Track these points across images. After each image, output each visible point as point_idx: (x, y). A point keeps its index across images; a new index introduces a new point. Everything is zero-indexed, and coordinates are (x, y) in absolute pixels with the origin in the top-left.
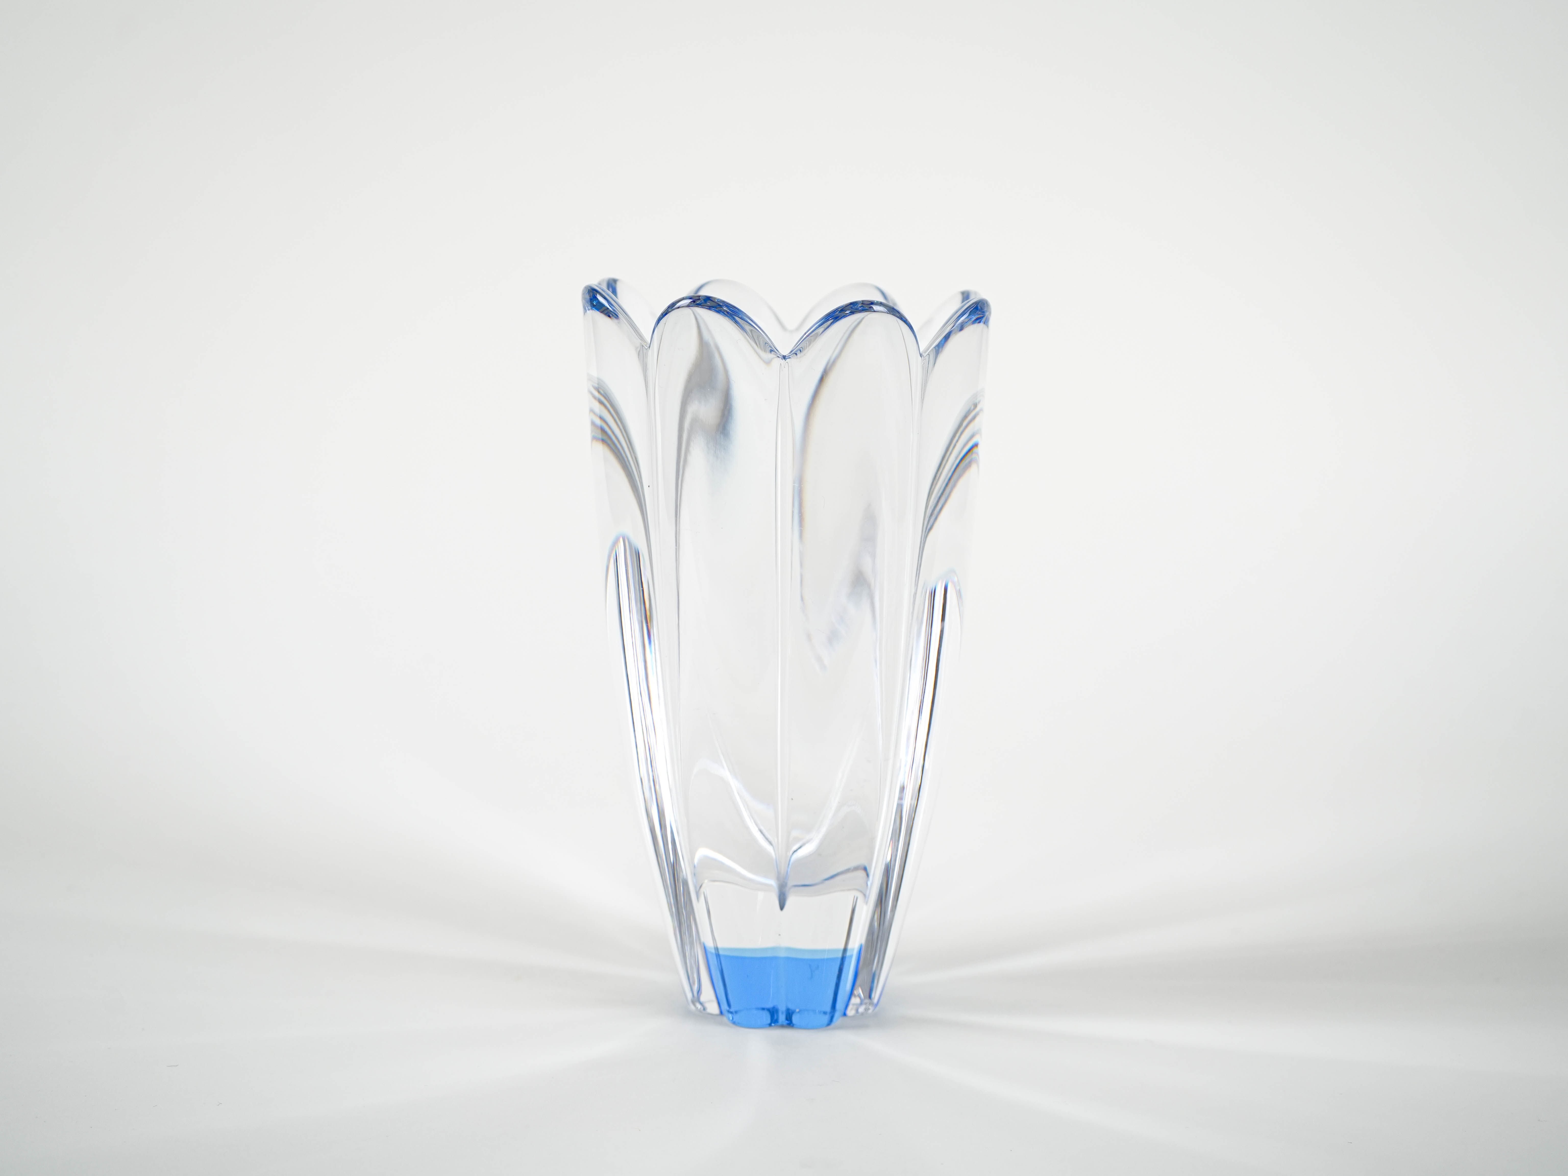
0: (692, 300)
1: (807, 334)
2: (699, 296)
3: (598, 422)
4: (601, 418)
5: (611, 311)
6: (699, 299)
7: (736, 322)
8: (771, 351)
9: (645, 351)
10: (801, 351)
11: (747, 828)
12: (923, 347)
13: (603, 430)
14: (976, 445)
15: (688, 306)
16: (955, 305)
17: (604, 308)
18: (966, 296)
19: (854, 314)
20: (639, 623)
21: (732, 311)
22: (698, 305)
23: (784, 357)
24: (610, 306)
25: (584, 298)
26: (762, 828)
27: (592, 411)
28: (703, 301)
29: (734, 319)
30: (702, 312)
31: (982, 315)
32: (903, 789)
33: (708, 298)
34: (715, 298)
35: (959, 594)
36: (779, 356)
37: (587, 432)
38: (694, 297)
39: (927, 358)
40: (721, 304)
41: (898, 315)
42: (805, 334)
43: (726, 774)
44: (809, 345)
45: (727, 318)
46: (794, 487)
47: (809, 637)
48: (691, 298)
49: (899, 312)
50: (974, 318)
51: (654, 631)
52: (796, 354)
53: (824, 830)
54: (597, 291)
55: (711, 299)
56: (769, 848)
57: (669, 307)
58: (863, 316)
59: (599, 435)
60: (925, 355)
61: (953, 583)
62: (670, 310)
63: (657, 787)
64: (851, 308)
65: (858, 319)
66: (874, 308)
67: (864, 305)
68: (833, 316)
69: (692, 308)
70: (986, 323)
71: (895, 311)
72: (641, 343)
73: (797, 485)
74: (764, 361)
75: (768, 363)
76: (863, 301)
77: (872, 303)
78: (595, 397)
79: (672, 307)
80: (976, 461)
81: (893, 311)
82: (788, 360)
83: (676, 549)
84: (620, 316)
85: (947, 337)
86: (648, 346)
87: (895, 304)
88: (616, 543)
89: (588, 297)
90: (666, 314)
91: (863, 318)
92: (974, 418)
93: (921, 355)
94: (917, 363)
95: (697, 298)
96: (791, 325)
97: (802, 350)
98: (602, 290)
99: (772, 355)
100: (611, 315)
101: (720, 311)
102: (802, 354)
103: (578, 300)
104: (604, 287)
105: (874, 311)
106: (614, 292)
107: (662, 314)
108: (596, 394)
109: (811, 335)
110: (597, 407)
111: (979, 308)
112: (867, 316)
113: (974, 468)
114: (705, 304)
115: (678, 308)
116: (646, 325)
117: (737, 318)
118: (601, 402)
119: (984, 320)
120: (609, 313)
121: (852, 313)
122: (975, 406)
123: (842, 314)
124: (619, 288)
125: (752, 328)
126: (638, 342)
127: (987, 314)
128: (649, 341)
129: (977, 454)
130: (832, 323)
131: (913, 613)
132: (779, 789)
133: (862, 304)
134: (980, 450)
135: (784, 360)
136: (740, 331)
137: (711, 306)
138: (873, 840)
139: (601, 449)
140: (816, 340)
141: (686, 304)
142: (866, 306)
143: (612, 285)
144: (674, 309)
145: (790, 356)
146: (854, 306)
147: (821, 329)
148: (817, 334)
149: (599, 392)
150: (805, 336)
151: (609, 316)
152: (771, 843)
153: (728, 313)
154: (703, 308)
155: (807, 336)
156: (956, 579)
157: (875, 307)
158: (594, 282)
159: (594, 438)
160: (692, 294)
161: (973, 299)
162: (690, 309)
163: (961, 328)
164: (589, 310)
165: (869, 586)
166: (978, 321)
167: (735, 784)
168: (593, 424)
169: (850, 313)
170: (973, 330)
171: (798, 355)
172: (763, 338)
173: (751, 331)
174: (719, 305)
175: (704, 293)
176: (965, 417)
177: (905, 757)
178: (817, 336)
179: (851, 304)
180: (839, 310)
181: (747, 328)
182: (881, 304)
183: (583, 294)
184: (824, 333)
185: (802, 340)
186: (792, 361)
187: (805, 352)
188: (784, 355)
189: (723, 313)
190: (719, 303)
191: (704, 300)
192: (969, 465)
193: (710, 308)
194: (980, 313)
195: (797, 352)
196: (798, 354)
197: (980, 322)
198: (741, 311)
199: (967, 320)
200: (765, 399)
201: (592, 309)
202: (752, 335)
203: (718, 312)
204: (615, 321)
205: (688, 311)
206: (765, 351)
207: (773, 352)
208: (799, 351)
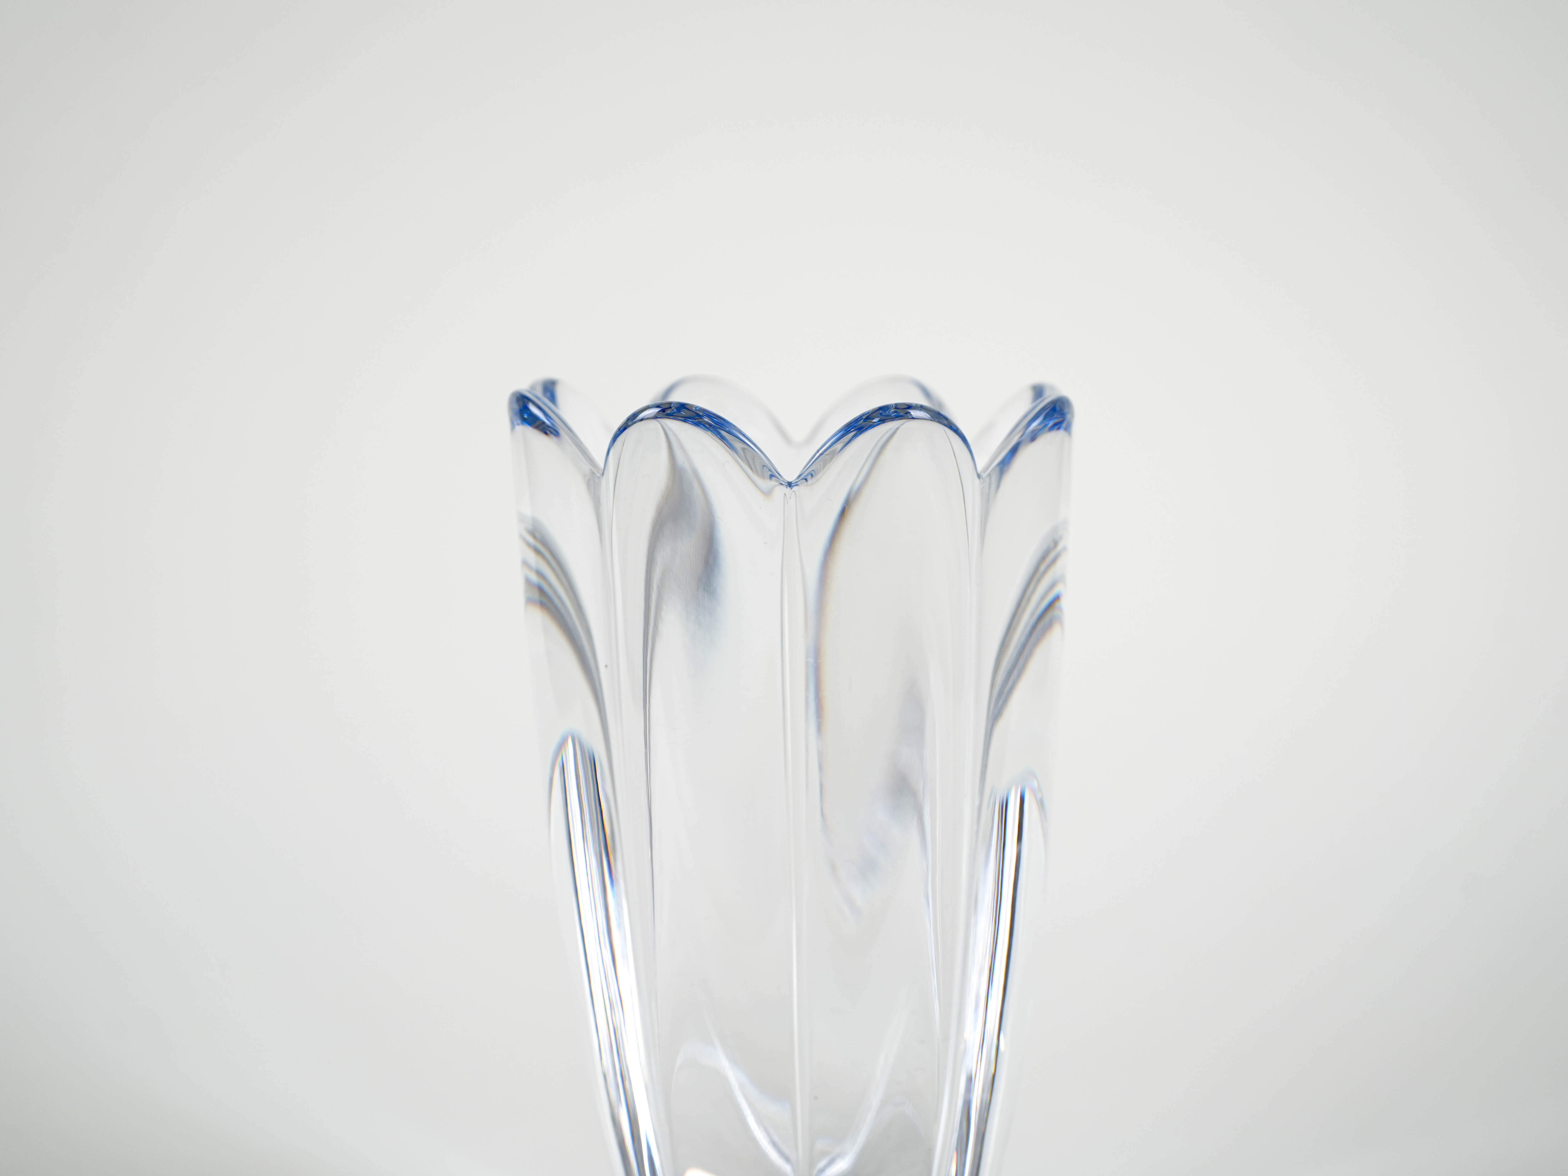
0: (659, 409)
1: (820, 452)
2: (670, 403)
3: (534, 578)
4: (539, 573)
5: (549, 427)
6: (671, 407)
7: (722, 438)
8: (772, 476)
9: (597, 480)
10: (812, 476)
11: (754, 1140)
12: (981, 464)
13: (541, 590)
14: (1057, 598)
15: (655, 417)
16: (1023, 406)
17: (538, 423)
18: (1038, 391)
19: (884, 422)
20: (596, 856)
21: (716, 423)
22: (670, 416)
23: (790, 485)
24: (547, 419)
25: (511, 409)
26: (776, 1138)
27: (525, 563)
28: (675, 410)
29: (719, 433)
30: (675, 426)
31: (1061, 419)
32: (970, 1080)
33: (682, 406)
34: (692, 406)
35: (1041, 804)
36: (783, 483)
37: (519, 592)
38: (662, 404)
39: (988, 479)
40: (701, 414)
41: (945, 422)
42: (818, 451)
43: (724, 1064)
44: (824, 467)
45: (709, 433)
46: (807, 663)
47: (834, 868)
48: (658, 406)
49: (946, 419)
50: (1051, 423)
51: (618, 868)
52: (806, 480)
53: (861, 1138)
54: (529, 400)
55: (686, 406)
56: (787, 1168)
57: (628, 419)
58: (898, 426)
59: (536, 596)
60: (984, 475)
61: (1033, 791)
62: (630, 423)
63: (627, 1083)
64: (881, 414)
65: (890, 429)
66: (912, 413)
67: (897, 410)
68: (855, 427)
69: (661, 419)
70: (1068, 429)
71: (941, 417)
72: (591, 470)
73: (811, 660)
74: (762, 492)
75: (767, 493)
76: (896, 405)
77: (910, 407)
78: (529, 545)
79: (632, 420)
80: (1059, 620)
81: (939, 417)
82: (795, 488)
83: (646, 753)
84: (561, 432)
85: (1014, 451)
86: (601, 472)
87: (940, 405)
88: (562, 745)
89: (516, 407)
90: (625, 429)
91: (898, 429)
92: (1054, 560)
93: (979, 476)
94: (973, 487)
95: (667, 406)
96: (798, 434)
97: (814, 474)
98: (537, 397)
99: (773, 483)
100: (548, 432)
101: (700, 423)
102: (814, 480)
103: (503, 411)
104: (539, 392)
105: (913, 418)
106: (552, 398)
107: (619, 429)
108: (531, 540)
109: (826, 453)
110: (532, 558)
111: (1058, 408)
112: (903, 424)
113: (1056, 631)
114: (678, 414)
115: (642, 420)
116: (598, 445)
117: (723, 433)
118: (537, 551)
119: (1064, 425)
120: (547, 429)
121: (882, 421)
122: (1056, 543)
123: (868, 423)
124: (561, 393)
125: (745, 446)
126: (587, 467)
127: (1068, 416)
128: (601, 465)
129: (1060, 609)
130: (855, 436)
131: (977, 832)
132: (798, 1085)
133: (896, 408)
134: (1064, 603)
135: (789, 488)
136: (727, 451)
137: (687, 416)
138: (930, 1151)
139: (539, 617)
140: (834, 460)
141: (652, 415)
142: (902, 412)
143: (550, 388)
144: (635, 422)
145: (798, 483)
146: (885, 411)
147: (839, 445)
148: (834, 451)
149: (534, 537)
150: (818, 454)
151: (546, 433)
152: (787, 1159)
153: (711, 425)
154: (676, 419)
155: (821, 454)
156: (1036, 784)
157: (914, 413)
158: (523, 386)
159: (529, 601)
160: (659, 402)
161: (1049, 397)
162: (657, 421)
163: (1033, 438)
164: (518, 425)
165: (914, 795)
166: (1057, 427)
167: (734, 1076)
168: (528, 582)
169: (879, 421)
170: (1050, 440)
171: (810, 482)
172: (761, 459)
173: (743, 449)
174: (698, 415)
175: (676, 398)
176: (1043, 558)
177: (972, 1035)
178: (834, 454)
179: (880, 408)
180: (864, 417)
181: (738, 445)
182: (921, 408)
183: (510, 403)
184: (841, 452)
185: (814, 460)
186: (801, 490)
187: (818, 477)
188: (790, 480)
189: (704, 426)
190: (698, 412)
191: (676, 408)
192: (1050, 626)
193: (685, 419)
194: (1059, 416)
195: (807, 476)
196: (808, 479)
197: (1059, 429)
198: (728, 422)
199: (1040, 427)
200: (765, 543)
201: (522, 424)
202: (745, 456)
203: (697, 424)
204: (554, 439)
205: (655, 424)
206: (763, 477)
207: (774, 478)
208: (810, 476)
